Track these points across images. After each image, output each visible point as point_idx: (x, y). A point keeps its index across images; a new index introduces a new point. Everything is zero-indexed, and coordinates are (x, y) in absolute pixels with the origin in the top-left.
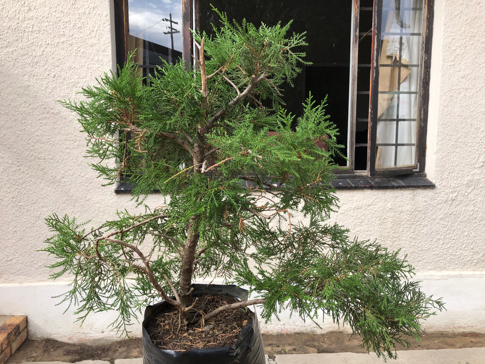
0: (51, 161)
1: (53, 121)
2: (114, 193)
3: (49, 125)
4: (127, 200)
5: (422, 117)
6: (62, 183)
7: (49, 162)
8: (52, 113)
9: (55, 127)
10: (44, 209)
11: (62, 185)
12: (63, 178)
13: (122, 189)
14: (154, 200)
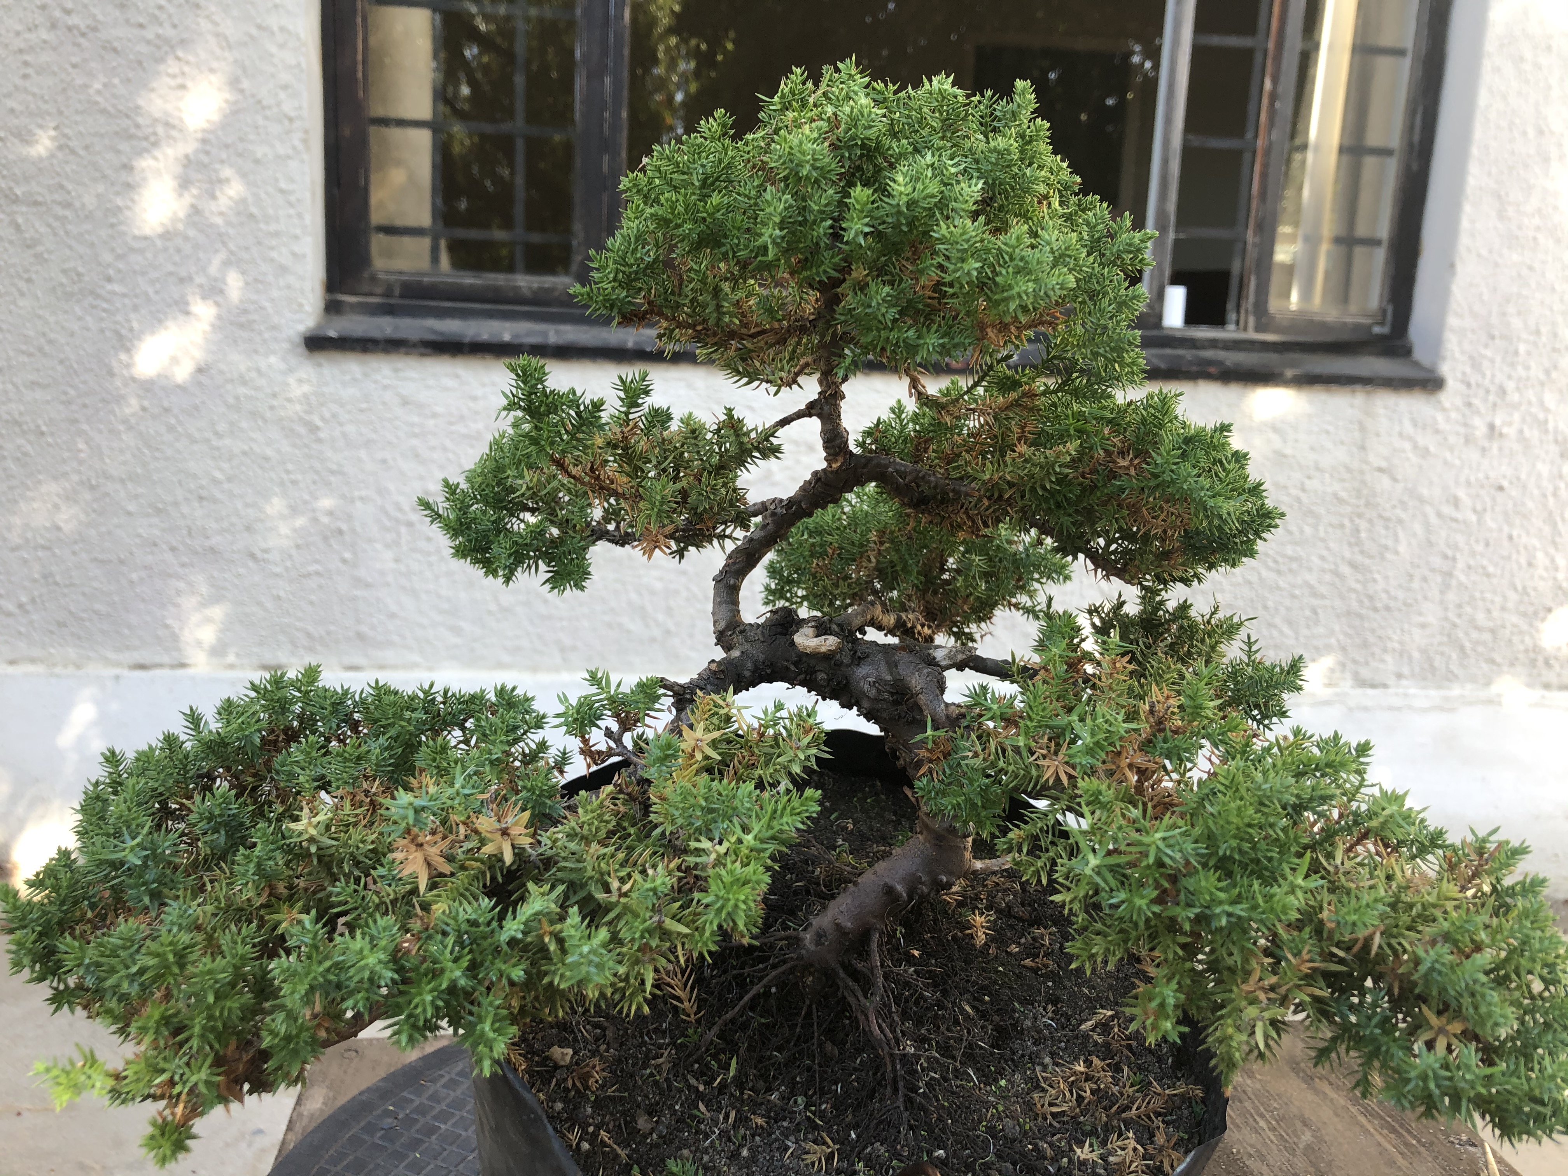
0: (68, 213)
1: (74, 60)
2: (302, 349)
3: (54, 74)
4: (348, 377)
5: (1416, 138)
6: (107, 301)
7: (57, 218)
8: (70, 29)
9: (79, 81)
10: (39, 394)
11: (105, 305)
12: (109, 280)
13: (332, 334)
14: (449, 382)
